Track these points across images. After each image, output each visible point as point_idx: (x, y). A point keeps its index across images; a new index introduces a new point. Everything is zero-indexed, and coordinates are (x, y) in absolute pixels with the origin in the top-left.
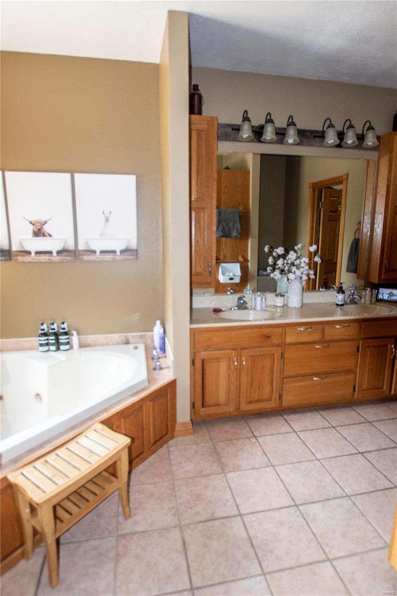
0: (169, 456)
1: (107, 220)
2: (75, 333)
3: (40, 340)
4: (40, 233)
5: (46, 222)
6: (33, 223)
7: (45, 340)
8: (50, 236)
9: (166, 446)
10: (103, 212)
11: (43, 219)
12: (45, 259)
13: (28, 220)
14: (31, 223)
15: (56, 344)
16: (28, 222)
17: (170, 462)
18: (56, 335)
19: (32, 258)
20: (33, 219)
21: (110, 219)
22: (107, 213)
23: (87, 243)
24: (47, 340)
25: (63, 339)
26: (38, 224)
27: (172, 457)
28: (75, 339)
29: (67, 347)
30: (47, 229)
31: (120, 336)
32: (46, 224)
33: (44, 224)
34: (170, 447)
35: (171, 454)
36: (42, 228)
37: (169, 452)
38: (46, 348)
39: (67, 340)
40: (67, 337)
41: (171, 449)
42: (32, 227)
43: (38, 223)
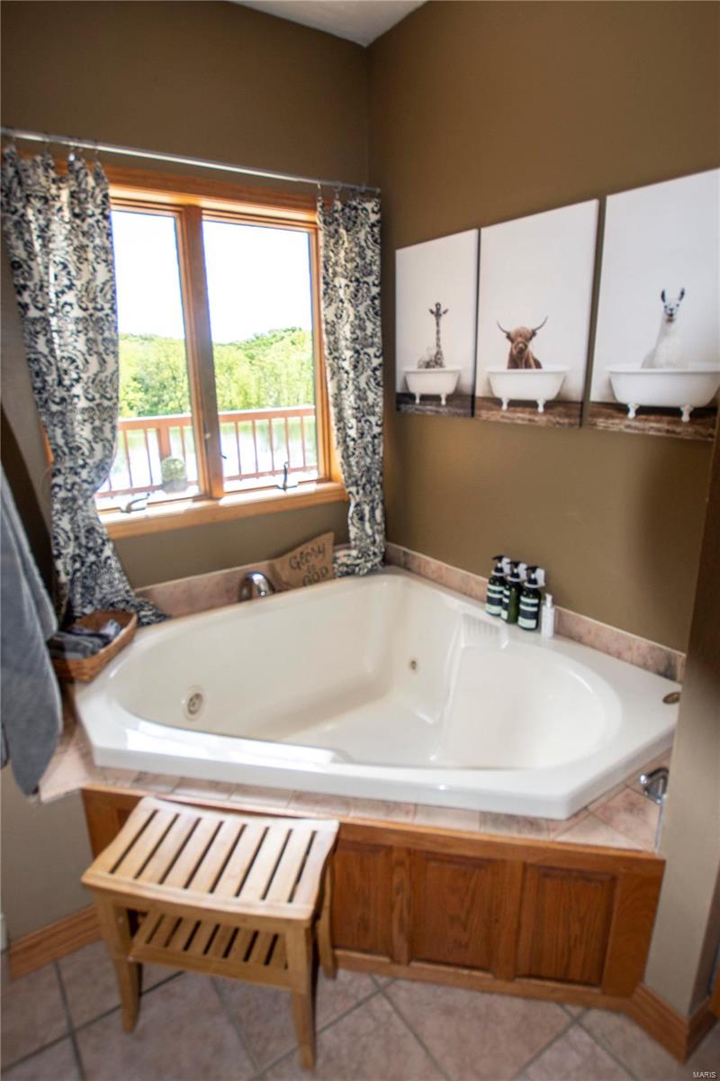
0: (549, 1045)
1: (670, 318)
2: (549, 598)
3: (489, 590)
4: (521, 359)
5: (534, 333)
6: (512, 336)
7: (494, 592)
8: (538, 365)
9: (576, 1010)
10: (663, 296)
11: (530, 326)
12: (523, 419)
13: (504, 331)
14: (509, 337)
15: (513, 610)
16: (505, 335)
17: (530, 1063)
18: (519, 589)
19: (502, 414)
20: (512, 329)
21: (678, 316)
22: (672, 296)
23: (610, 385)
24: (501, 592)
25: (527, 603)
26: (520, 339)
27: (548, 1056)
28: (548, 612)
29: (531, 623)
30: (535, 349)
31: (652, 648)
32: (534, 339)
33: (531, 339)
34: (581, 1026)
35: (558, 1044)
36: (526, 346)
37: (561, 1034)
38: (496, 609)
39: (535, 609)
40: (536, 601)
41: (577, 1035)
42: (508, 345)
43: (521, 336)
